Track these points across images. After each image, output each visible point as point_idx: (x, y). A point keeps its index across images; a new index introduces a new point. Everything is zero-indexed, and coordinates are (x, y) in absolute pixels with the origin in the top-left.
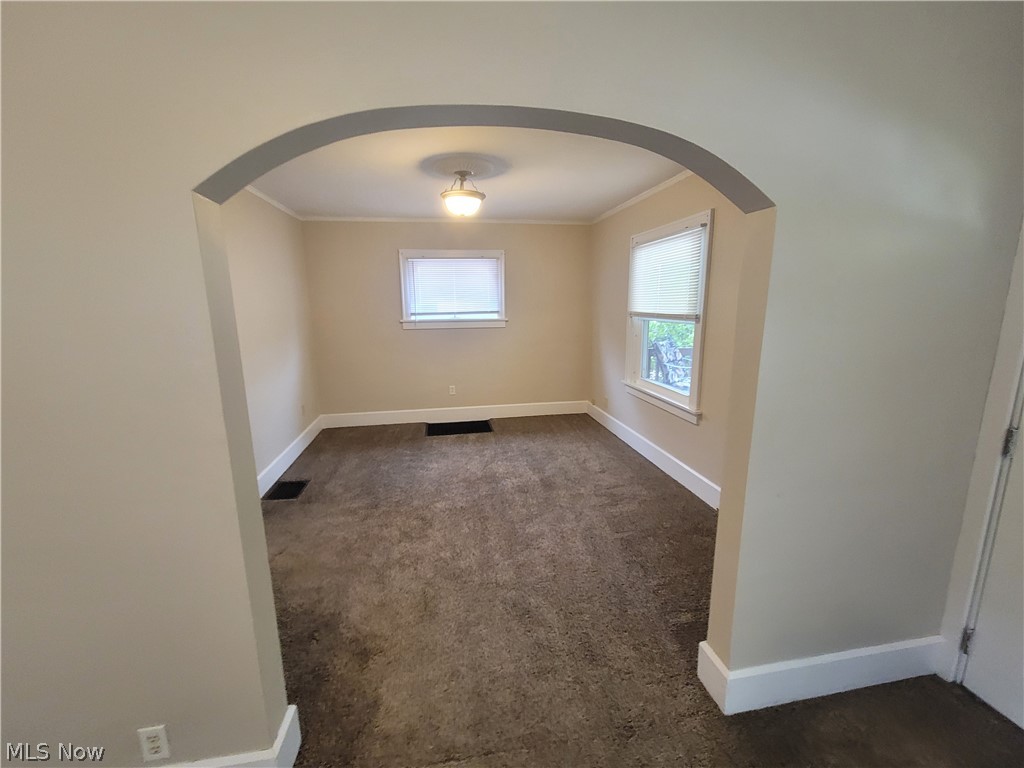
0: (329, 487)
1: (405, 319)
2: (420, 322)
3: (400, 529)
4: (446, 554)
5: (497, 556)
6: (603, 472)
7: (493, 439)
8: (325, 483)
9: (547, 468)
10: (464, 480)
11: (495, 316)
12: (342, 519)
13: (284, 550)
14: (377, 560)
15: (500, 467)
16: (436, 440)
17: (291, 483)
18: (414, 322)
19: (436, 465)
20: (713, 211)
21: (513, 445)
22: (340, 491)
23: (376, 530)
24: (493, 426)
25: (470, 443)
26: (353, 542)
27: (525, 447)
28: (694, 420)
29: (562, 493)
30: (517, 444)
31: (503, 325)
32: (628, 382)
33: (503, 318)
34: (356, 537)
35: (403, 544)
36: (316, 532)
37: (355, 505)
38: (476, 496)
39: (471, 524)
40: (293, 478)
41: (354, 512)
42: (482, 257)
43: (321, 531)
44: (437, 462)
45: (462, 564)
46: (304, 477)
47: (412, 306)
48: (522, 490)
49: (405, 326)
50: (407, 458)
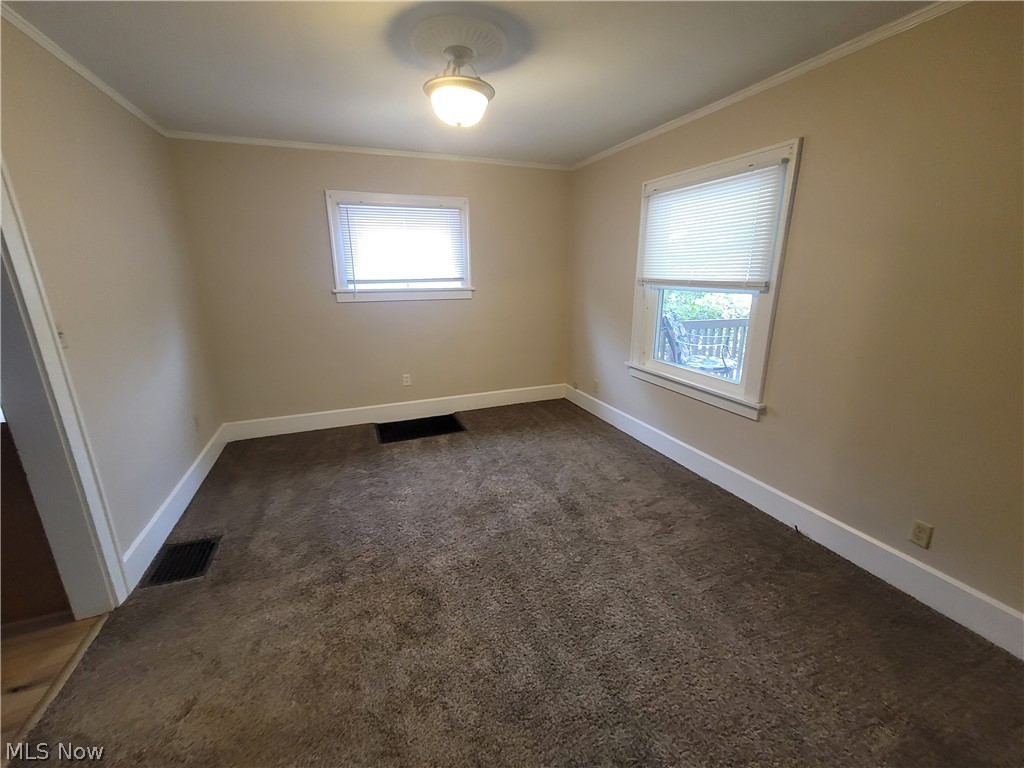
0: (255, 547)
1: (339, 288)
2: (362, 292)
3: (392, 619)
4: (483, 663)
5: (561, 654)
6: (626, 480)
7: (470, 442)
8: (249, 539)
9: (557, 480)
10: (459, 511)
11: (458, 285)
12: (290, 610)
13: (194, 702)
14: (372, 697)
15: (497, 485)
16: (396, 449)
17: (190, 546)
18: (353, 293)
19: (409, 491)
20: (802, 140)
21: (500, 449)
22: (274, 551)
23: (353, 628)
24: (464, 423)
25: (444, 451)
26: (320, 659)
27: (515, 451)
28: (754, 415)
29: (596, 519)
30: (505, 447)
31: (469, 295)
32: (635, 364)
33: (469, 286)
34: (322, 647)
35: (406, 651)
36: (248, 646)
37: (306, 579)
38: (484, 538)
39: (498, 593)
40: (191, 535)
41: (306, 593)
42: (441, 207)
43: (258, 643)
44: (409, 485)
45: (517, 680)
46: (209, 529)
47: (350, 270)
48: (541, 519)
49: (340, 298)
50: (364, 482)
